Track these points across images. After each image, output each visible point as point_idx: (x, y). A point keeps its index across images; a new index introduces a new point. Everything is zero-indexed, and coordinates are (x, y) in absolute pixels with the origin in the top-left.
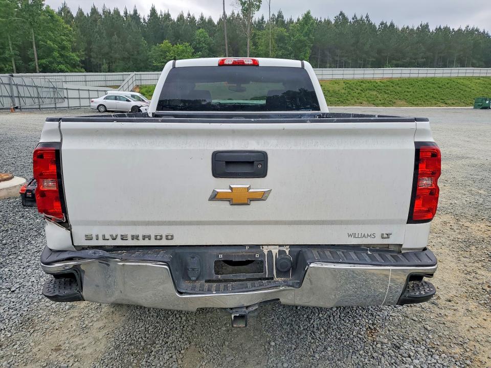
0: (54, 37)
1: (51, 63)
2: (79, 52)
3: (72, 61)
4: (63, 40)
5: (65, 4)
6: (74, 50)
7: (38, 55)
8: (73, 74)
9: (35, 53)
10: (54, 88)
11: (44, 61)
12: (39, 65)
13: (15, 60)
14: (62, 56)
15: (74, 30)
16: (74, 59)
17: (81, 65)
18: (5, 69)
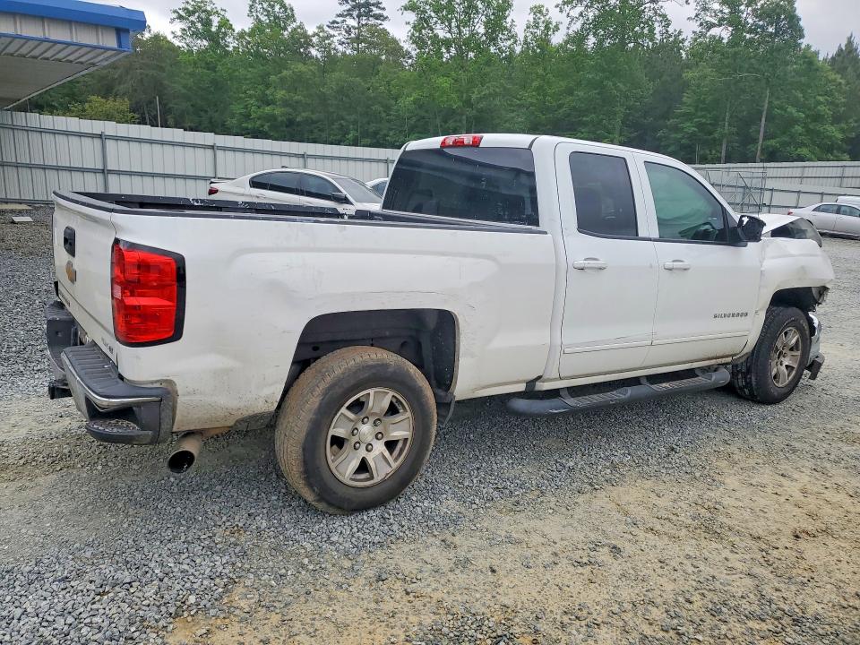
0: (802, 99)
1: (785, 144)
2: (847, 122)
3: (826, 141)
4: (819, 103)
5: (851, 37)
6: (837, 119)
7: (765, 132)
8: (820, 163)
9: (762, 130)
10: (745, 187)
11: (772, 142)
12: (762, 150)
13: (728, 142)
14: (809, 131)
15: (848, 83)
16: (831, 137)
17: (845, 146)
18: (709, 157)
